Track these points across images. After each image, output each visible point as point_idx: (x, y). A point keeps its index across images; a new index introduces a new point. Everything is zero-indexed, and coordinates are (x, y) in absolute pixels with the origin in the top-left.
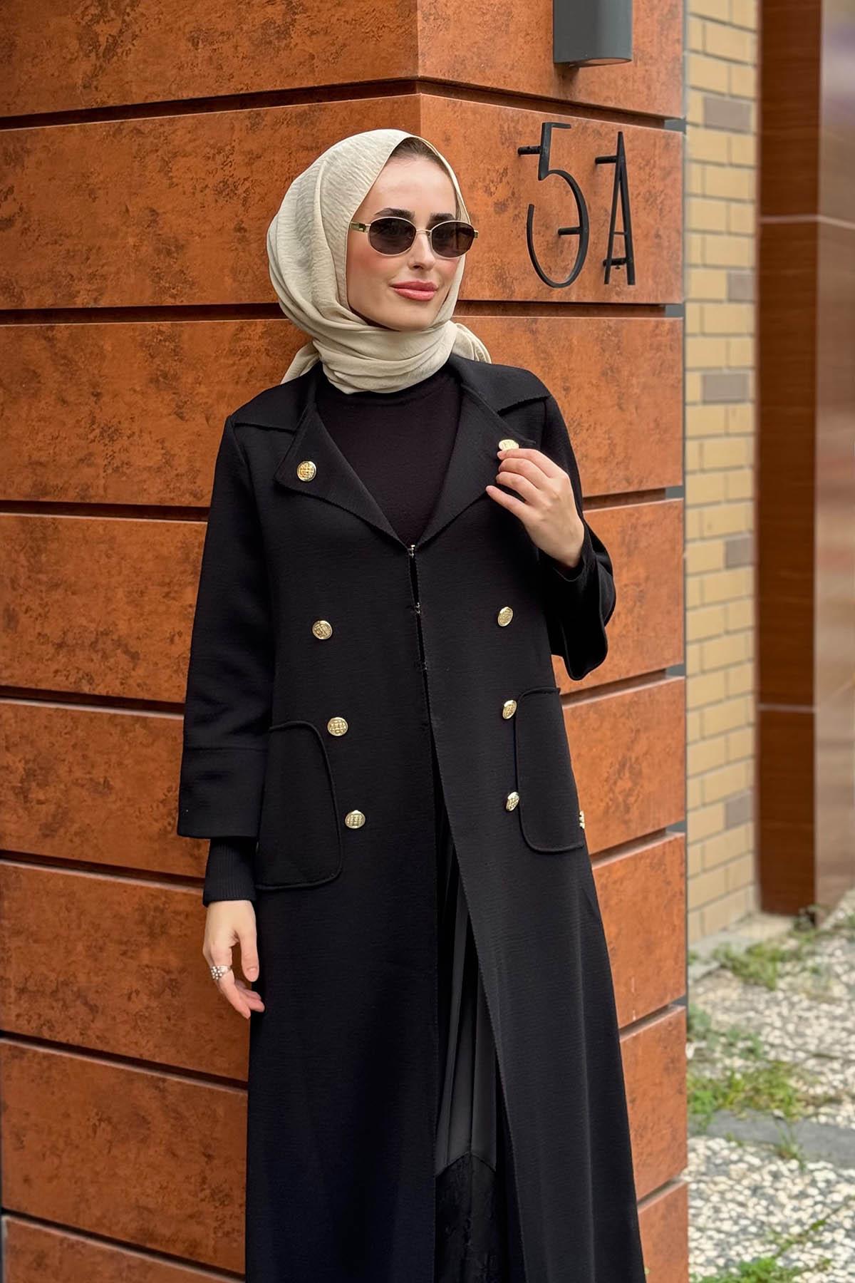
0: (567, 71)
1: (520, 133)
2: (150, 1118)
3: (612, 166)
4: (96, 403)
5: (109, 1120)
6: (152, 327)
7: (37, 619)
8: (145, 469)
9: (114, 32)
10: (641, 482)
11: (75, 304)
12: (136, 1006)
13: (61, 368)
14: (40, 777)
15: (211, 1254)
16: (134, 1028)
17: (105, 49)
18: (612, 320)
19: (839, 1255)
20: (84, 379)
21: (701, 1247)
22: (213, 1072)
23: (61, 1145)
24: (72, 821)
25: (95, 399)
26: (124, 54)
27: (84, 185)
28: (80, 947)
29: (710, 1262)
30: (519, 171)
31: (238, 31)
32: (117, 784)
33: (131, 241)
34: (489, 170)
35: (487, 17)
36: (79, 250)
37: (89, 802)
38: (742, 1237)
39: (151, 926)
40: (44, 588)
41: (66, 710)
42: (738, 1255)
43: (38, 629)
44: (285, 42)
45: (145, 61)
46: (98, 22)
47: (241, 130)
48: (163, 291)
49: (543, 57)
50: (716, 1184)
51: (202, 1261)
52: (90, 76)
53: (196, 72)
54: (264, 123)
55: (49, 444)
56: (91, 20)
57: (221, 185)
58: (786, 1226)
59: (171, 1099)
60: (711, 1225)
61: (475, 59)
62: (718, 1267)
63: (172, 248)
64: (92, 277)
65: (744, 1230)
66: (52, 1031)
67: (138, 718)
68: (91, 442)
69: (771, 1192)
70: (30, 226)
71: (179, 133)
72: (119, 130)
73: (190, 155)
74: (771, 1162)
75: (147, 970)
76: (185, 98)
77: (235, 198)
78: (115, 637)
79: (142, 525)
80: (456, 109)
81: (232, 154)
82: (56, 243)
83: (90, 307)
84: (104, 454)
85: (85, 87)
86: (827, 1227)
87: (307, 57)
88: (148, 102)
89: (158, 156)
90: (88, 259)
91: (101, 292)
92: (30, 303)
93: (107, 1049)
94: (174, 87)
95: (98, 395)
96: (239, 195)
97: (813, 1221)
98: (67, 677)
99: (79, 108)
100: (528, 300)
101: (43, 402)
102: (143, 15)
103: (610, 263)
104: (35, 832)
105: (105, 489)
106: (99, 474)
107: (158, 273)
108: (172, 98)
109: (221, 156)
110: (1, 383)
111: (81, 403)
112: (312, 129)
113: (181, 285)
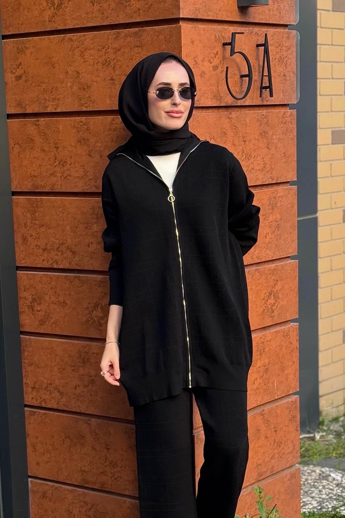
0: (243, 9)
1: (223, 37)
2: (85, 436)
3: (263, 48)
4: (57, 151)
5: (69, 438)
6: (78, 120)
7: (35, 239)
8: (76, 177)
10: (278, 179)
11: (47, 110)
12: (78, 391)
13: (42, 137)
14: (38, 301)
15: (110, 487)
16: (78, 400)
17: (57, 5)
18: (264, 112)
20: (52, 141)
23: (51, 449)
24: (52, 318)
25: (56, 149)
26: (65, 7)
27: (50, 62)
28: (56, 369)
30: (223, 53)
32: (68, 302)
33: (69, 84)
34: (210, 53)
36: (48, 89)
37: (58, 310)
39: (83, 359)
40: (37, 227)
41: (48, 275)
43: (36, 243)
44: (128, 3)
45: (73, 11)
47: (112, 39)
48: (82, 105)
49: (233, 4)
51: (106, 490)
52: (51, 17)
53: (94, 15)
54: (121, 36)
55: (38, 168)
57: (105, 61)
59: (93, 427)
61: (204, 8)
63: (85, 87)
64: (54, 99)
66: (46, 404)
67: (76, 277)
68: (55, 167)
70: (28, 79)
71: (87, 40)
72: (63, 39)
73: (92, 49)
75: (82, 376)
76: (89, 26)
78: (66, 246)
79: (76, 200)
80: (196, 29)
81: (108, 49)
82: (39, 85)
83: (53, 112)
84: (60, 172)
85: (49, 21)
87: (137, 9)
88: (75, 27)
89: (79, 50)
90: (52, 92)
91: (57, 106)
92: (29, 111)
93: (67, 409)
94: (85, 22)
96: (112, 66)
98: (48, 262)
99: (47, 30)
100: (227, 105)
101: (35, 151)
103: (262, 88)
104: (37, 323)
105: (61, 186)
106: (58, 180)
107: (80, 98)
108: (84, 26)
109: (104, 49)
110: (18, 144)
111: (50, 151)
112: (140, 39)
113: (89, 102)
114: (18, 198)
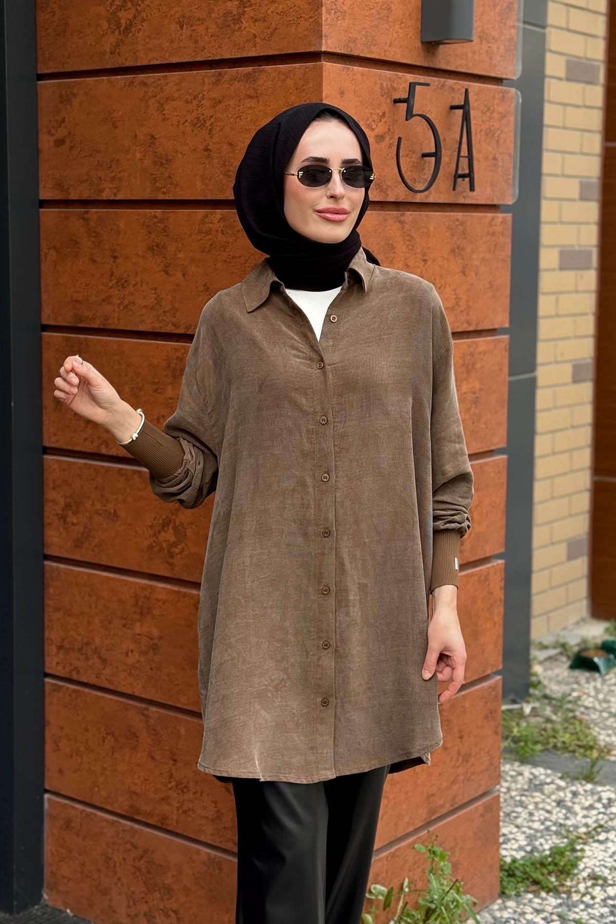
0: (430, 46)
1: (395, 89)
2: (138, 734)
3: (460, 112)
4: (114, 262)
5: (112, 734)
6: (150, 213)
8: (144, 307)
9: (130, 17)
10: (477, 324)
11: (102, 196)
12: (131, 660)
13: (93, 239)
14: (74, 508)
15: (175, 824)
16: (130, 674)
17: (124, 28)
18: (459, 215)
19: (609, 848)
20: (107, 247)
21: (517, 838)
22: (179, 706)
23: (82, 749)
24: (94, 537)
25: (113, 260)
26: (137, 31)
27: (109, 118)
28: (97, 621)
29: (521, 848)
30: (394, 114)
31: (209, 18)
32: (122, 514)
33: (138, 156)
34: (371, 113)
35: (373, 11)
36: (105, 162)
37: (105, 525)
38: (545, 833)
39: (141, 608)
41: (91, 465)
42: (541, 844)
44: (238, 26)
45: (149, 37)
46: (121, 10)
47: (209, 84)
48: (158, 189)
49: (413, 37)
50: (533, 797)
51: (169, 828)
52: (114, 44)
54: (224, 80)
55: (84, 289)
56: (115, 9)
57: (196, 120)
58: (576, 827)
59: (152, 722)
60: (525, 824)
61: (364, 39)
62: (526, 851)
63: (164, 161)
64: (113, 179)
65: (548, 829)
66: (78, 674)
67: (136, 472)
68: (110, 288)
69: (570, 804)
70: (75, 144)
71: (170, 85)
72: (132, 83)
73: (177, 99)
74: (572, 785)
75: (138, 637)
76: (174, 62)
77: (204, 128)
79: (141, 344)
80: (349, 72)
81: (203, 99)
82: (90, 156)
83: (111, 198)
84: (118, 297)
85: (111, 53)
86: (604, 829)
87: (252, 36)
88: (151, 64)
89: (156, 100)
90: (110, 167)
91: (118, 189)
92: (73, 196)
93: (112, 688)
94: (167, 55)
95: (115, 257)
96: (207, 128)
97: (595, 825)
98: (92, 443)
99: (108, 67)
100: (398, 201)
101: (81, 261)
102: (149, 6)
103: (457, 176)
104: (70, 544)
105: (119, 319)
106: (114, 310)
107: (155, 178)
108: (166, 62)
109: (196, 100)
110: (54, 247)
111: (104, 262)
112: (254, 84)
113: (169, 186)
114: (51, 336)
